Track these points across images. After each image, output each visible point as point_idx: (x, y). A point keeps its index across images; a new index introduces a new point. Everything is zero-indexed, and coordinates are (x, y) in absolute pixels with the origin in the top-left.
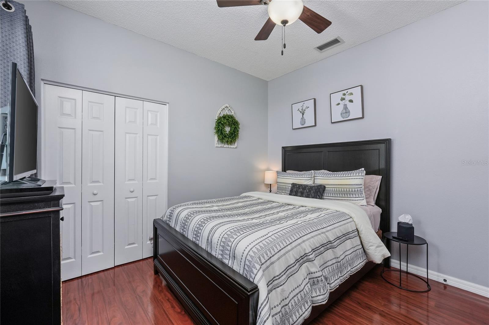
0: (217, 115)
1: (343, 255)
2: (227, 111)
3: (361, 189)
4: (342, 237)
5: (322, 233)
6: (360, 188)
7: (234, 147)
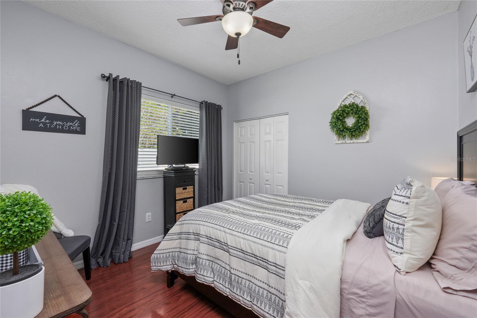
0: (339, 104)
1: (215, 261)
2: (352, 98)
3: (400, 227)
4: (237, 251)
5: (224, 232)
6: (398, 224)
7: (365, 141)
